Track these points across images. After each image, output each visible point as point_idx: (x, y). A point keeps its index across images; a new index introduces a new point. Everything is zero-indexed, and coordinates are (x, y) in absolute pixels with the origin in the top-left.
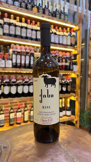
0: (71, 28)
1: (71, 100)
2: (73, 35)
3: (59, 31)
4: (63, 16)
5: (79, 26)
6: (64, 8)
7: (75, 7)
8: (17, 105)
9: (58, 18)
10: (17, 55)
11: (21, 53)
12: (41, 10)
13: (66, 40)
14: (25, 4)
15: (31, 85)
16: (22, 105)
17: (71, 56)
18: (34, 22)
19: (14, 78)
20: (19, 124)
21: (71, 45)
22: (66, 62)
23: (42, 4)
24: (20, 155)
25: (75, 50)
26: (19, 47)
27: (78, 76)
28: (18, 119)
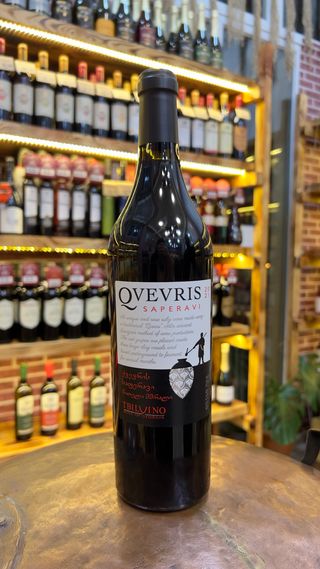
0: (233, 95)
1: (233, 349)
2: (241, 120)
3: (192, 105)
4: (203, 52)
5: (262, 89)
6: (208, 23)
7: (249, 18)
8: (42, 368)
9: (189, 59)
10: (40, 188)
11: (54, 183)
12: (127, 29)
13: (216, 136)
14: (69, 5)
15: (93, 295)
16: (59, 366)
17: (233, 192)
18: (101, 69)
19: (30, 272)
20: (52, 434)
21: (235, 155)
22: (217, 213)
23: (131, 7)
24: (56, 554)
25: (248, 171)
26: (47, 159)
27: (257, 262)
28: (46, 417)
